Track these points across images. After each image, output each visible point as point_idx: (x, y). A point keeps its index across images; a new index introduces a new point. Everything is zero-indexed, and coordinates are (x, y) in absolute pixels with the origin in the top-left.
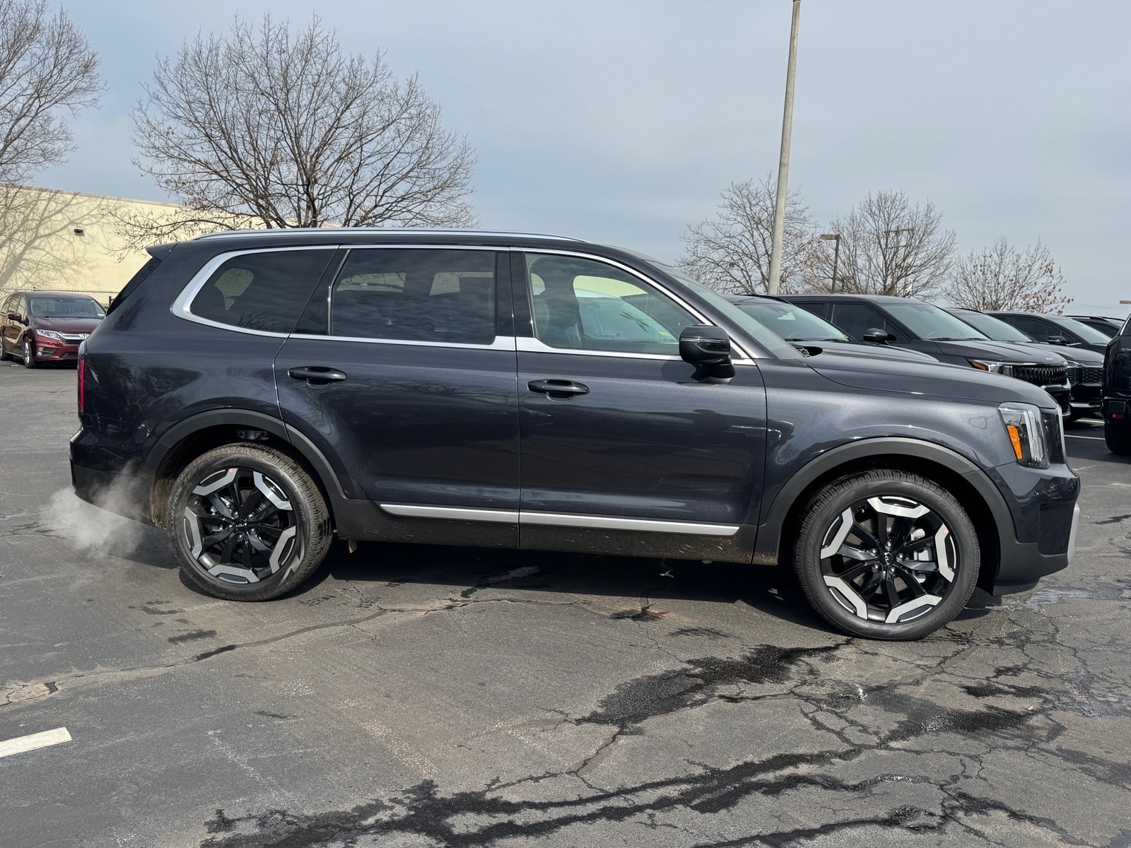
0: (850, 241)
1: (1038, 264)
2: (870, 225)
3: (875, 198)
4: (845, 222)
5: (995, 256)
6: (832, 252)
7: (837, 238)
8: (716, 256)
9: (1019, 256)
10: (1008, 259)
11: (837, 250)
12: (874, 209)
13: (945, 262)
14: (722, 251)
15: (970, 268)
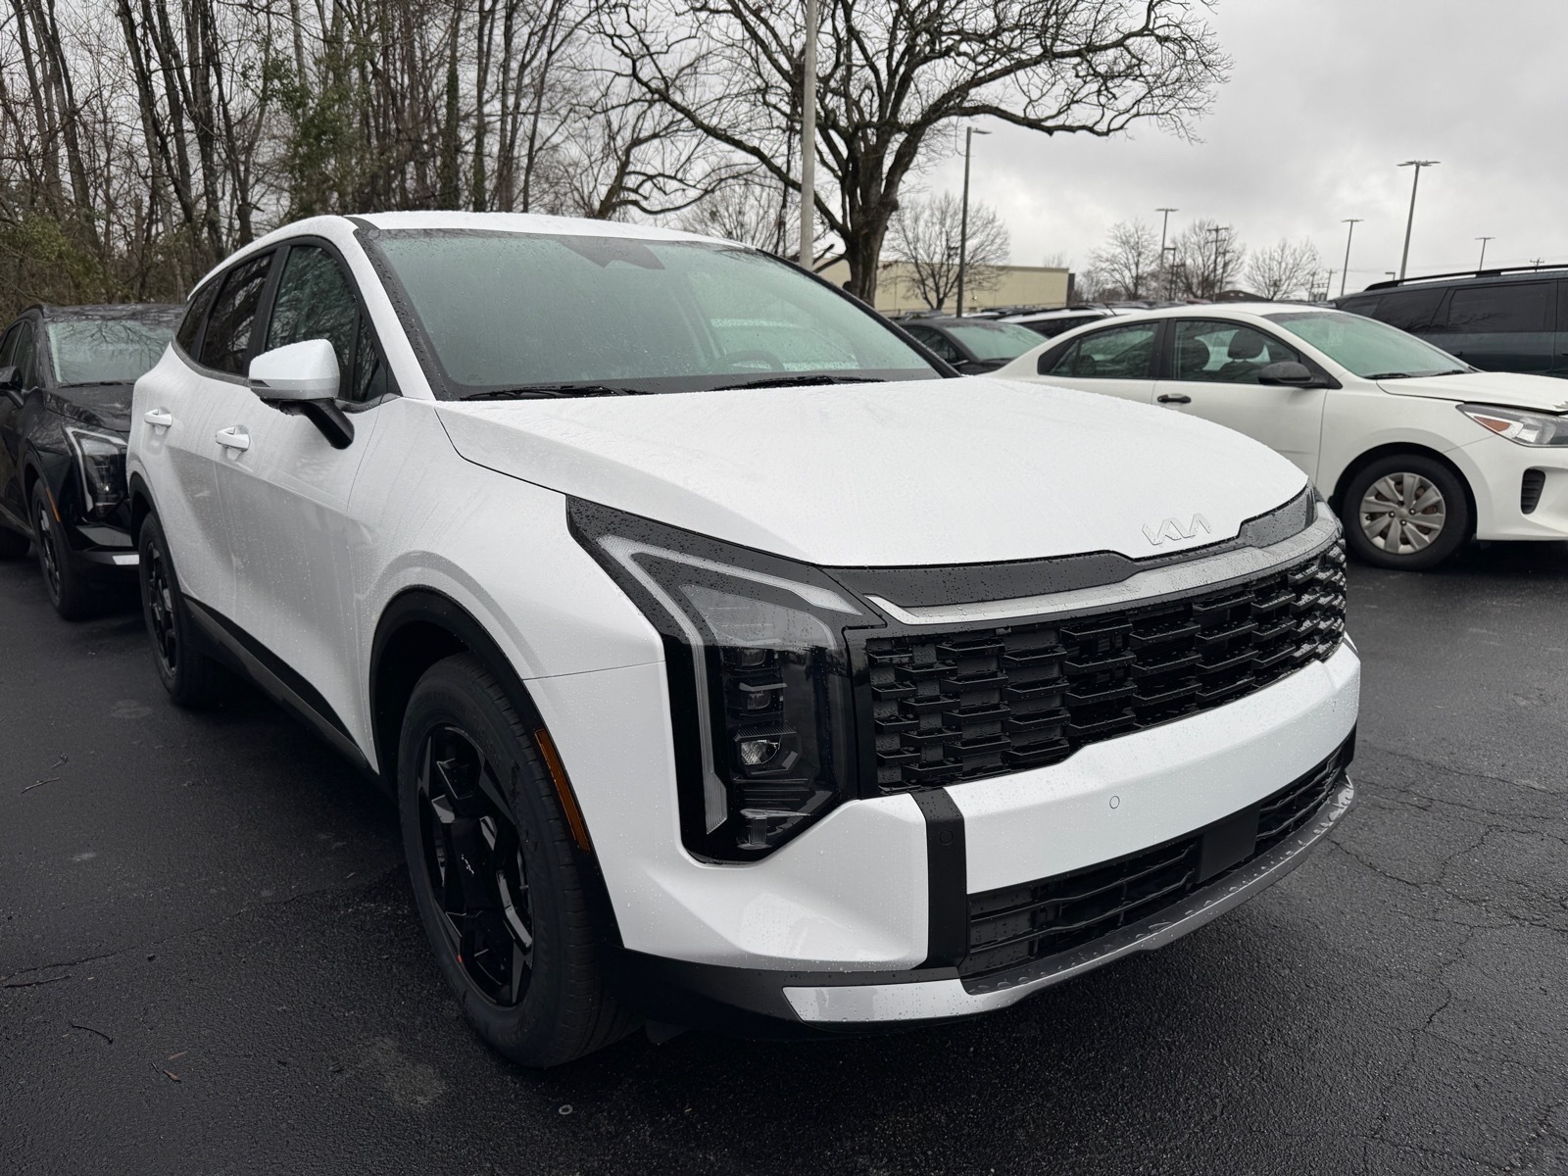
0: (1183, 250)
1: (1307, 255)
2: (1194, 239)
3: (1197, 223)
4: (1179, 239)
5: (1279, 251)
6: (1171, 257)
7: (1174, 249)
8: (1104, 265)
9: (1295, 250)
10: (1287, 252)
11: (1174, 255)
12: (1197, 229)
13: (1239, 261)
14: (1108, 263)
15: (1261, 259)
